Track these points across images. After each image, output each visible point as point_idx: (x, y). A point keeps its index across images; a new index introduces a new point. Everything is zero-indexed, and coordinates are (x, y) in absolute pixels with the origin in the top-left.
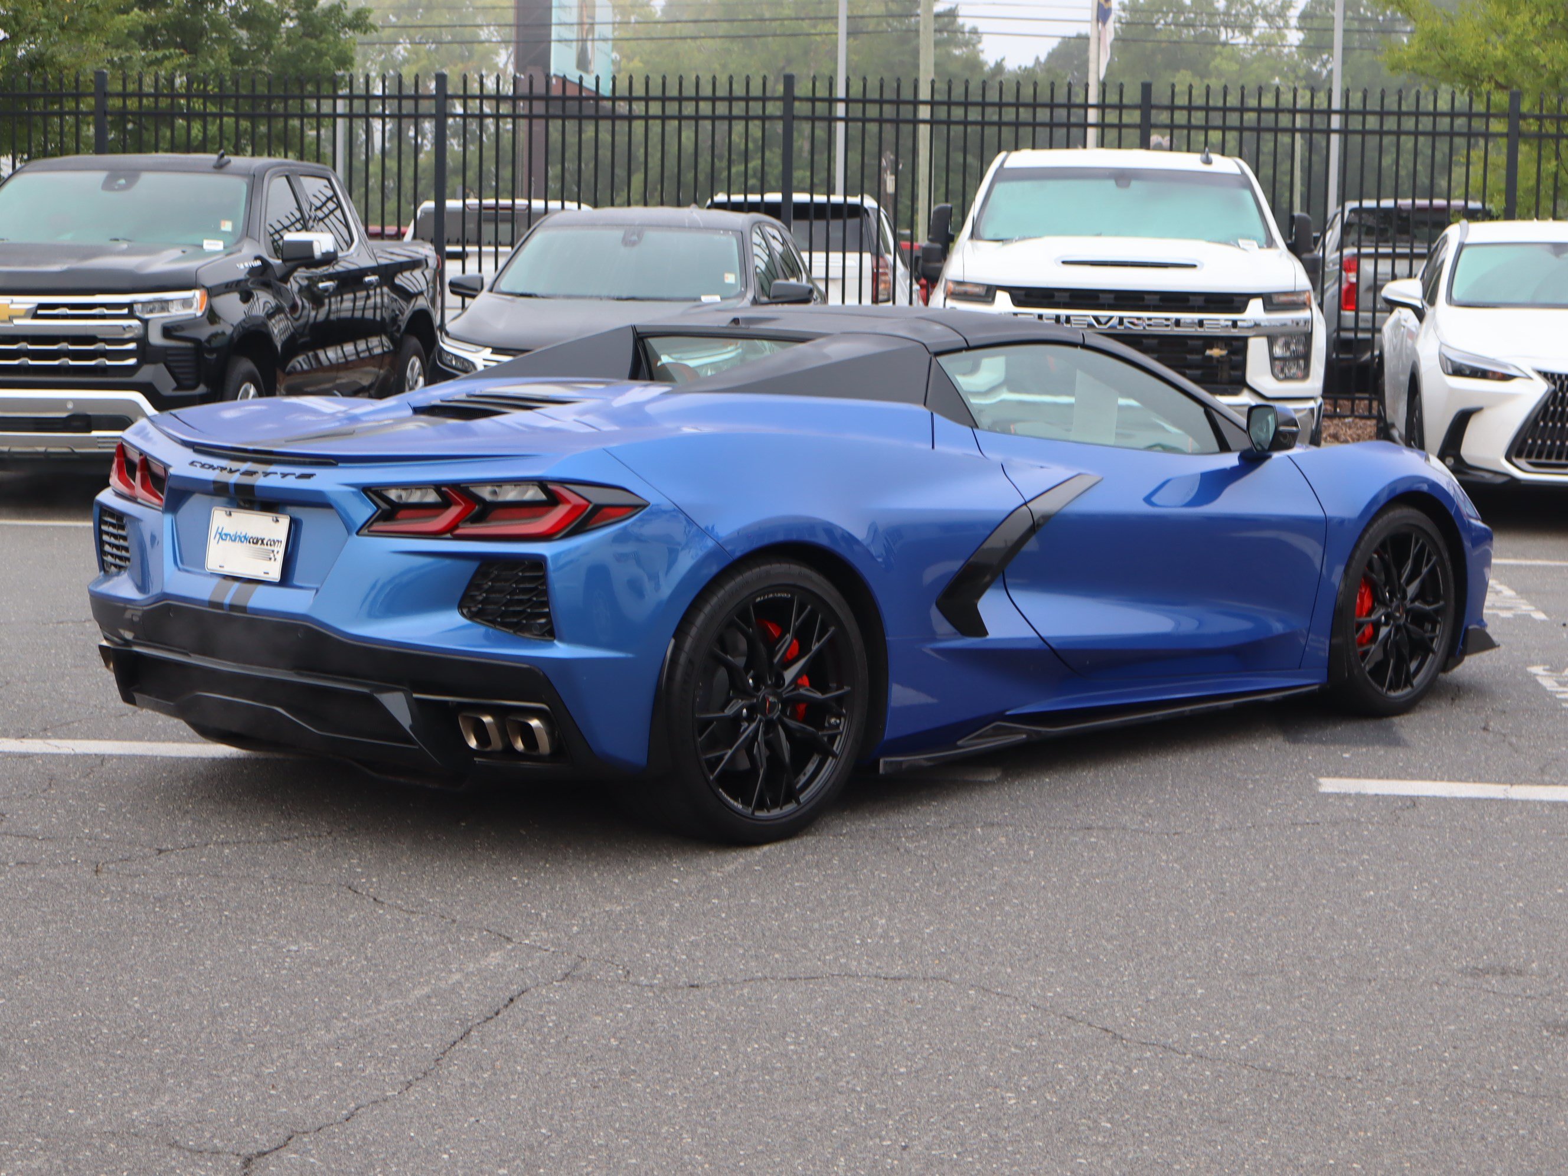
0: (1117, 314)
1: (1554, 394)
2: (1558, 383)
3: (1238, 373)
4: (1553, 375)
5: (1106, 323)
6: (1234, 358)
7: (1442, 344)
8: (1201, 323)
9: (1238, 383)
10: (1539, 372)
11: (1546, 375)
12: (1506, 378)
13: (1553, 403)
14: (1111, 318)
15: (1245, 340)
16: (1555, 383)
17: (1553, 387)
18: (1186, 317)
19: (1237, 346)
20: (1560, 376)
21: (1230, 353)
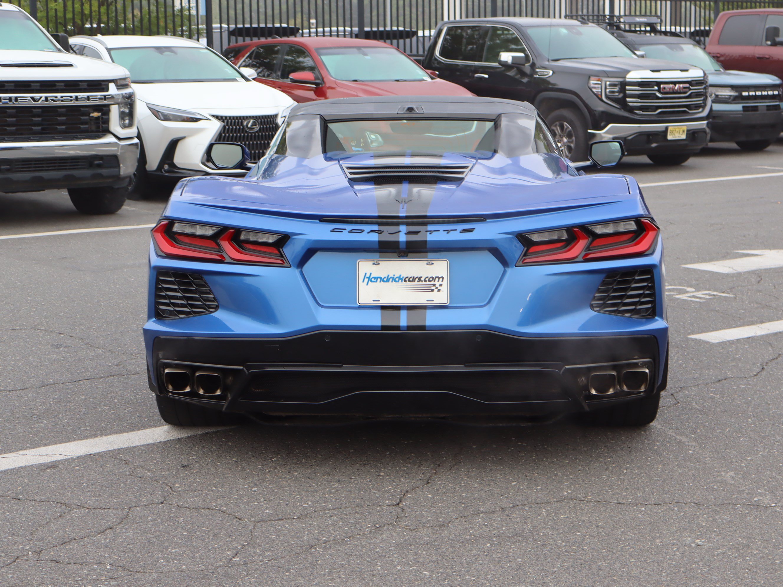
0: (44, 95)
1: (224, 127)
2: (226, 121)
3: (106, 125)
4: (222, 117)
5: (38, 101)
6: (104, 117)
7: (147, 103)
8: (88, 98)
9: (106, 131)
10: (213, 116)
11: (218, 118)
12: (196, 120)
13: (224, 132)
14: (41, 97)
15: (108, 106)
16: (223, 122)
17: (223, 124)
18: (80, 95)
19: (104, 110)
20: (226, 117)
21: (102, 115)
